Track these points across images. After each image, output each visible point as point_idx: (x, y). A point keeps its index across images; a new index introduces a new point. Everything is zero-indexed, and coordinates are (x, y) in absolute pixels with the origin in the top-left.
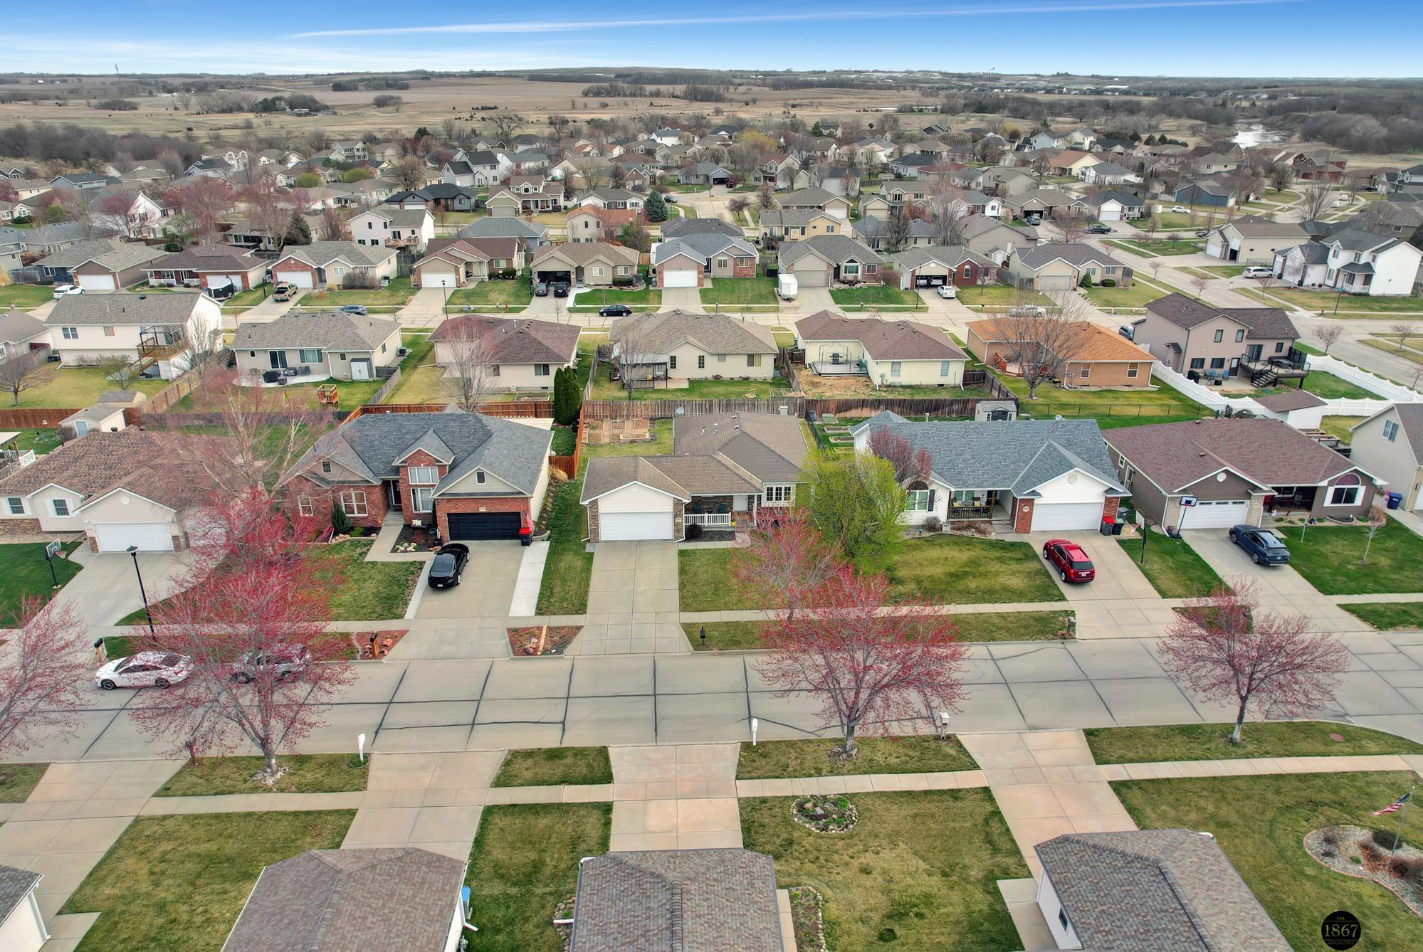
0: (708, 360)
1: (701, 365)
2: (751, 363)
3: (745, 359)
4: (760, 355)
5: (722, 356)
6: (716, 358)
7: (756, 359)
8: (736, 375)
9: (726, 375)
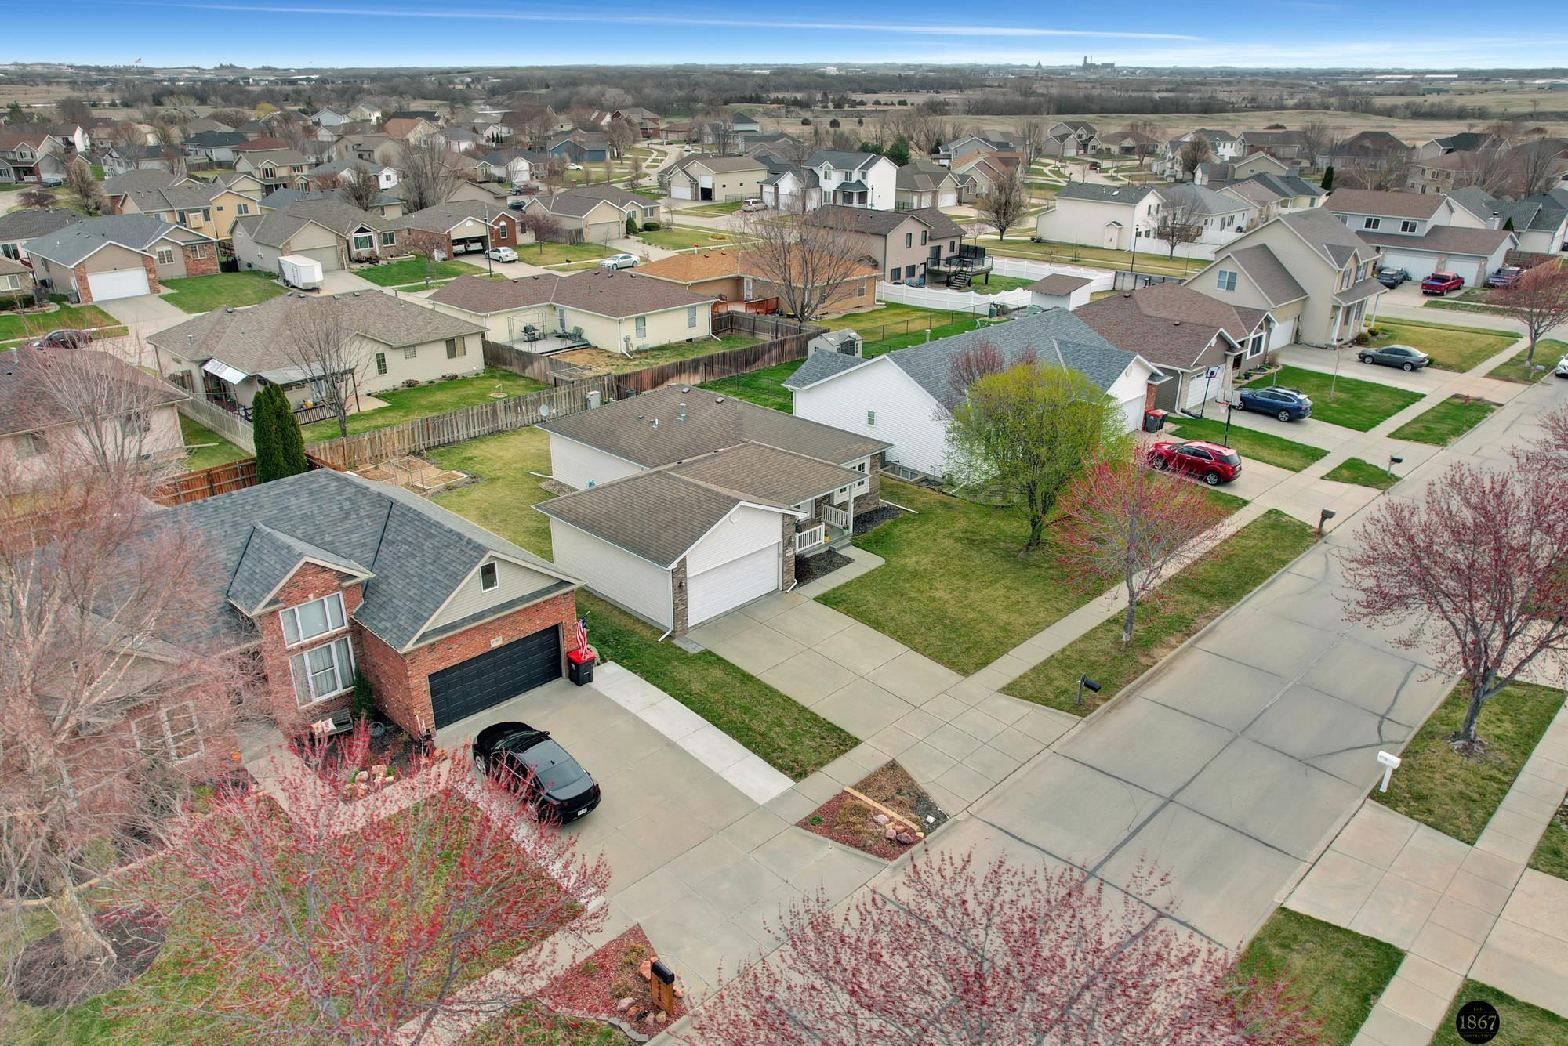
0: (392, 358)
1: (382, 368)
2: (452, 354)
3: (443, 348)
4: (463, 337)
5: (410, 348)
6: (401, 354)
7: (458, 345)
8: (435, 375)
9: (422, 378)
